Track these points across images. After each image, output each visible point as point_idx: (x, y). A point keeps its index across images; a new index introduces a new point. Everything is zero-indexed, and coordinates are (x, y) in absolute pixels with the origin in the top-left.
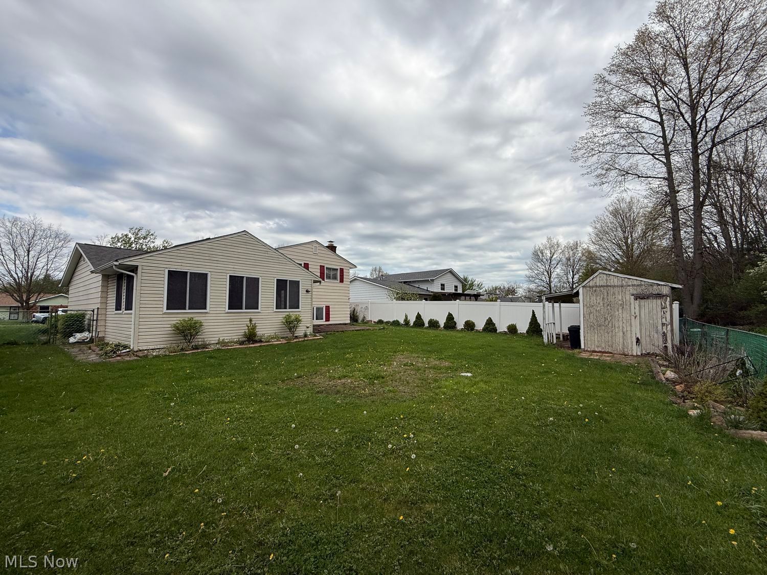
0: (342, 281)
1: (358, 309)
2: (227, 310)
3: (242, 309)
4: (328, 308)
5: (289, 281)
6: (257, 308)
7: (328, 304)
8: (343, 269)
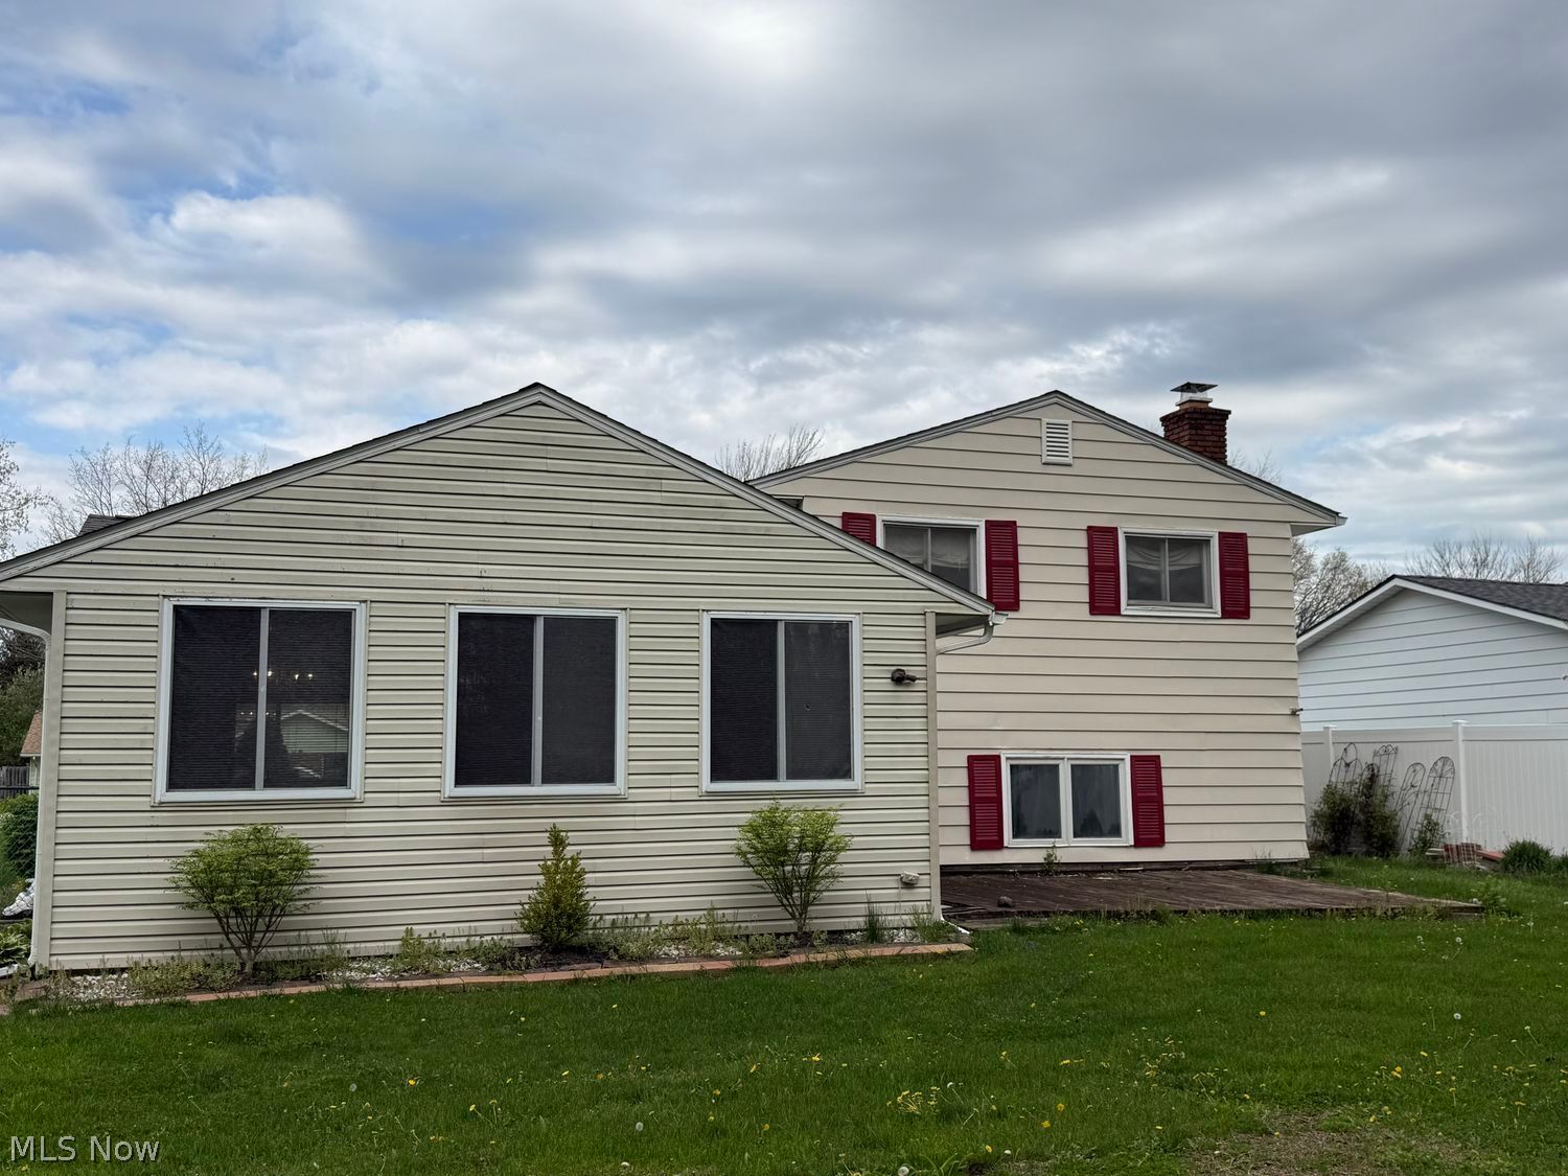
0: (1237, 605)
1: (1397, 774)
2: (450, 788)
3: (526, 780)
4: (1147, 769)
5: (788, 624)
6: (609, 778)
7: (1146, 744)
8: (1242, 537)
